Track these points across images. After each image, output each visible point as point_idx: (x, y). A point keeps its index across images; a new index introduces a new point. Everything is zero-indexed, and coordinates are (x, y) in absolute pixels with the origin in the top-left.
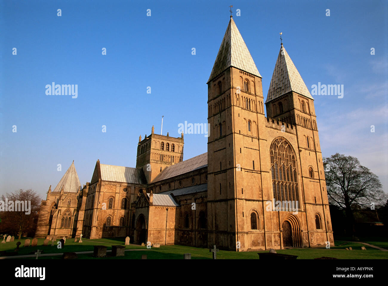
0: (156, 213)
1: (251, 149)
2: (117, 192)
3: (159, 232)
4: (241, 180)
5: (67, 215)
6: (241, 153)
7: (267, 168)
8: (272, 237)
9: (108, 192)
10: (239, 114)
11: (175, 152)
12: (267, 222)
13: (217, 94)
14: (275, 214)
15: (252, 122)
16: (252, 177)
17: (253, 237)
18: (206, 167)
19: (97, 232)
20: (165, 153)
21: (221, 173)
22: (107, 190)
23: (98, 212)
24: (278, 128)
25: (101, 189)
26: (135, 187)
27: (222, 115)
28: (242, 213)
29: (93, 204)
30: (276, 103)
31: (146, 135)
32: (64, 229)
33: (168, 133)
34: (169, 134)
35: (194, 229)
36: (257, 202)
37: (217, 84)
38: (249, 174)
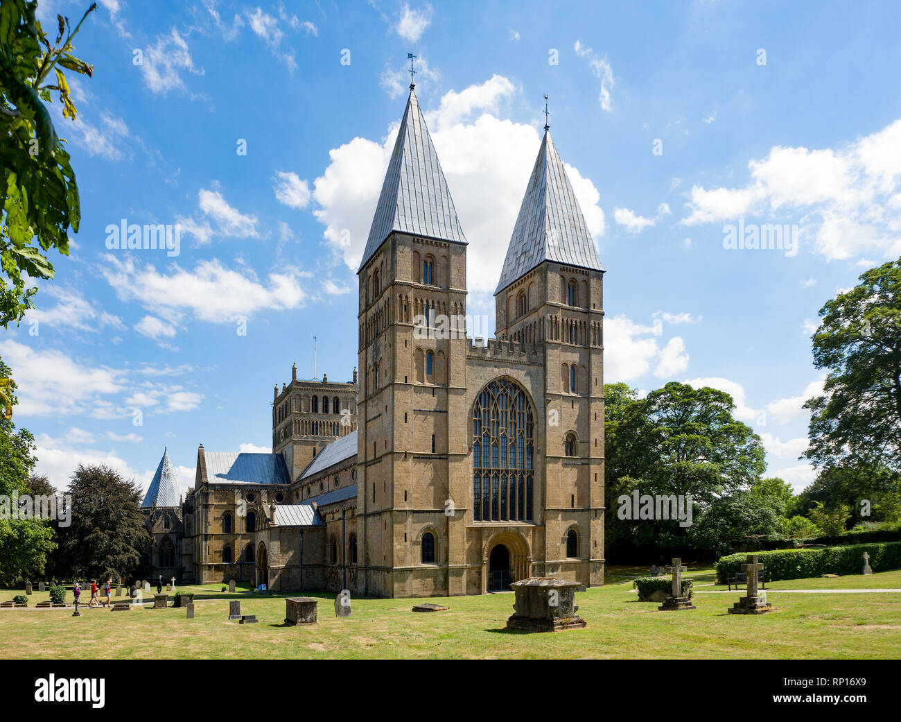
2: (236, 502)
3: (290, 571)
6: (406, 422)
7: (463, 446)
10: (406, 341)
13: (372, 299)
14: (473, 533)
15: (436, 354)
21: (375, 463)
23: (208, 540)
24: (498, 358)
27: (378, 344)
36: (437, 514)
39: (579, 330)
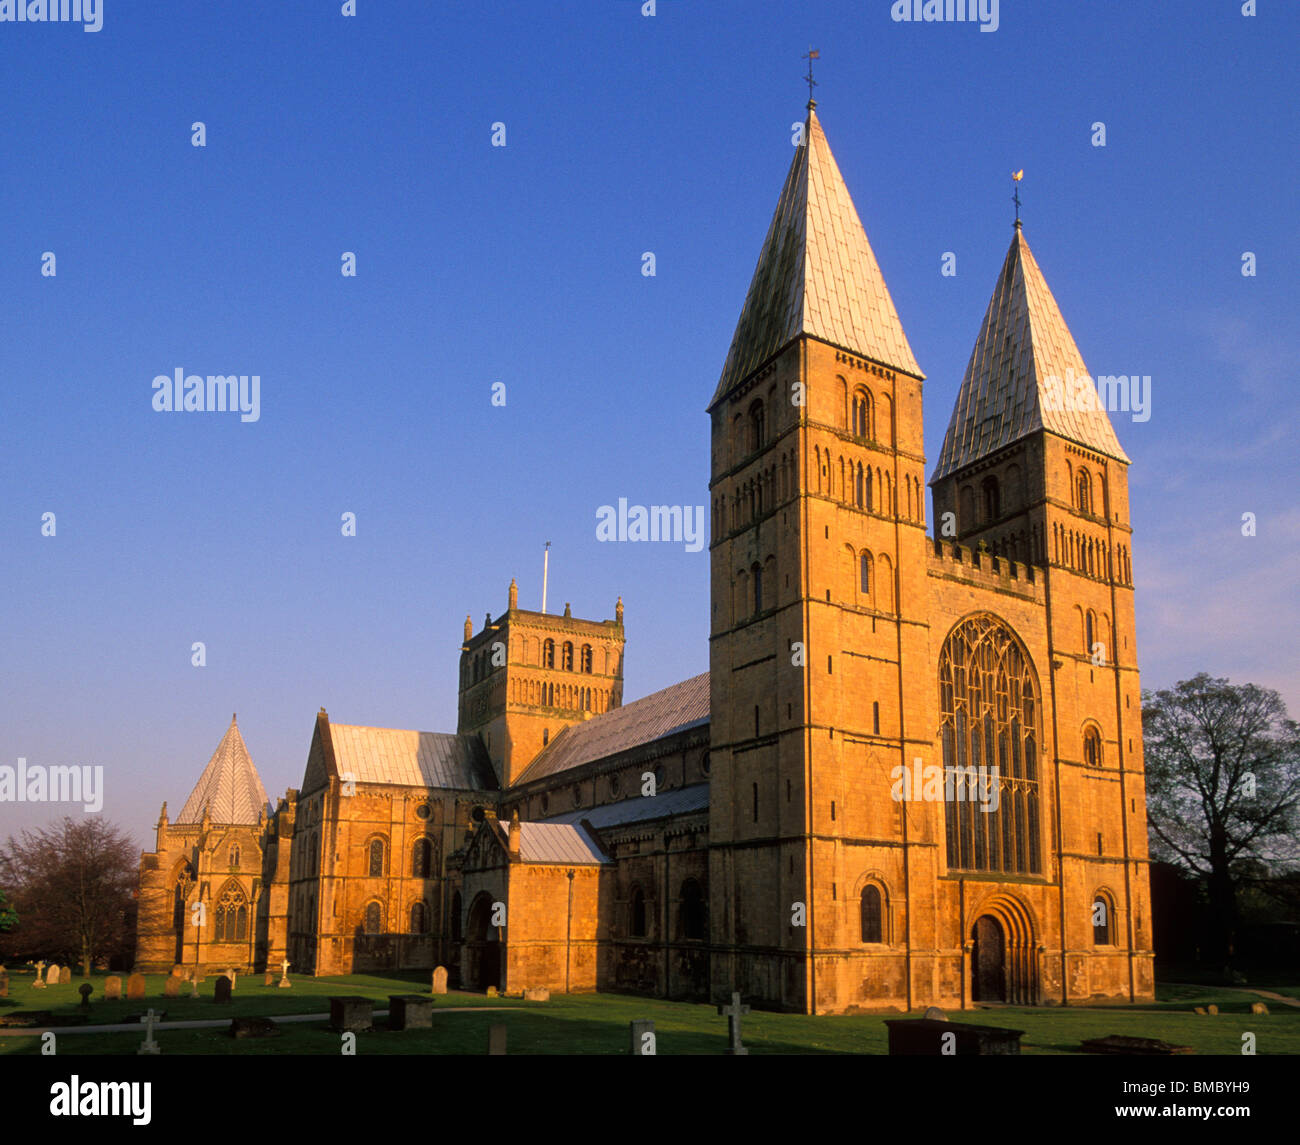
0: (531, 886)
1: (869, 658)
2: (394, 819)
3: (546, 951)
4: (829, 771)
5: (232, 900)
6: (830, 672)
7: (926, 729)
8: (932, 968)
9: (364, 822)
10: (827, 528)
11: (594, 672)
12: (916, 917)
13: (745, 454)
14: (947, 890)
15: (876, 557)
16: (871, 759)
17: (868, 967)
18: (706, 727)
19: (338, 954)
20: (559, 677)
21: (756, 747)
22: (360, 813)
23: (334, 888)
24: (976, 580)
25: (341, 811)
26: (457, 802)
27: (762, 531)
28: (831, 886)
29: (314, 863)
30: (975, 481)
31: (488, 615)
32: (227, 945)
33: (568, 605)
34: (571, 608)
35: (663, 939)
36: (886, 849)
37: (745, 412)
38: (857, 751)
39: (1094, 551)
